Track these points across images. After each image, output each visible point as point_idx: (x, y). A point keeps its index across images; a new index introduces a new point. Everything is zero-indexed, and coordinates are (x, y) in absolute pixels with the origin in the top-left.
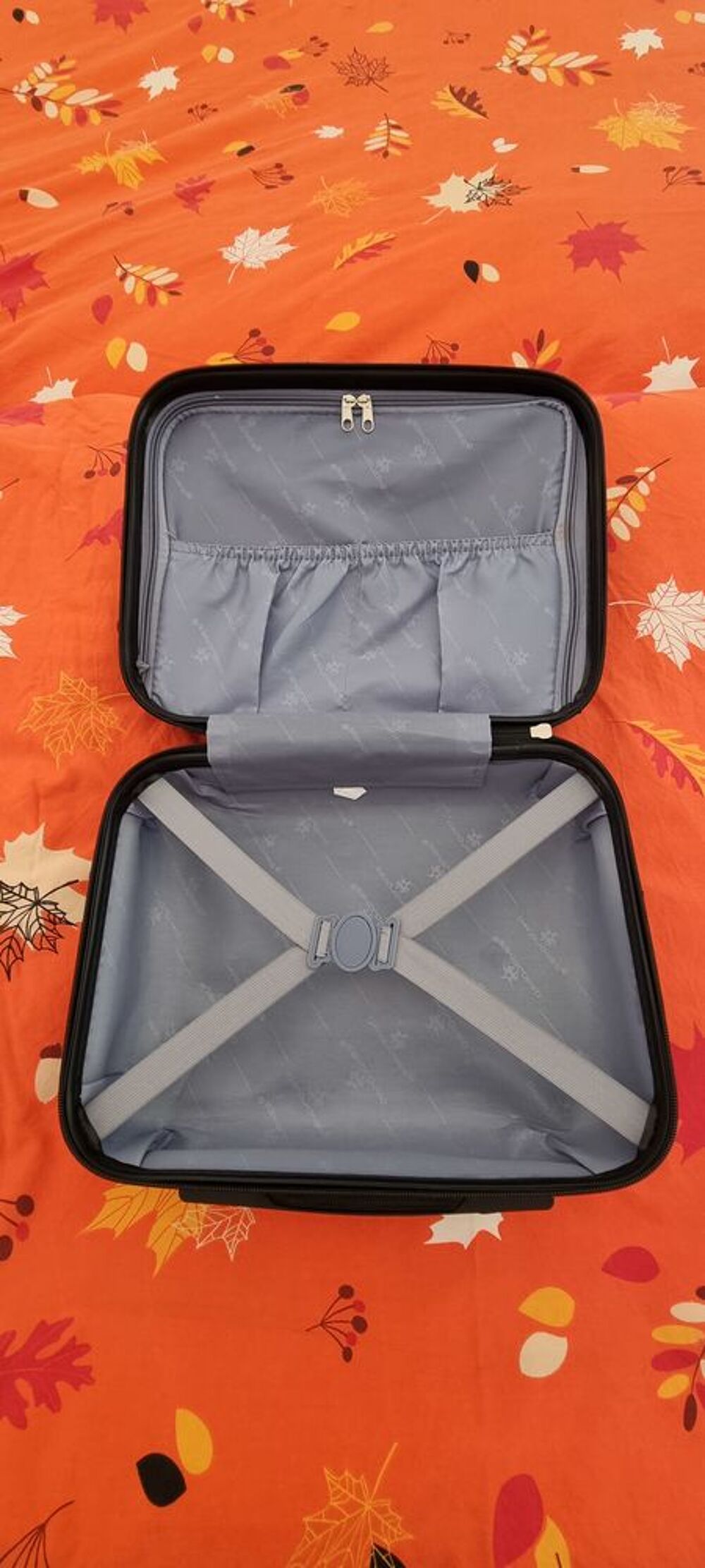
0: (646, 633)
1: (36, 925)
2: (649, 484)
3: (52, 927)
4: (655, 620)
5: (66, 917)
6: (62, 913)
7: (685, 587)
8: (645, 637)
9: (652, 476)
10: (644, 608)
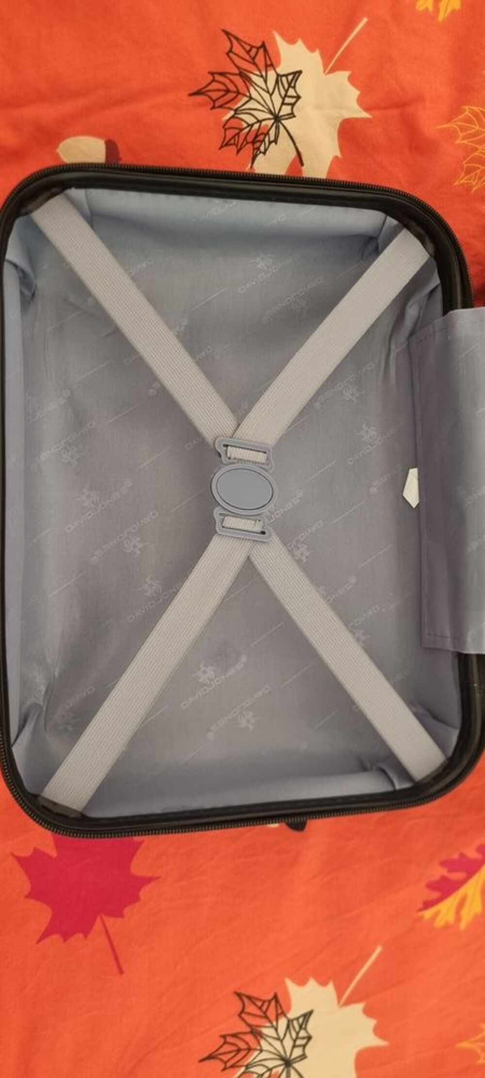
1: (250, 120)
3: (250, 139)
5: (261, 155)
6: (266, 150)
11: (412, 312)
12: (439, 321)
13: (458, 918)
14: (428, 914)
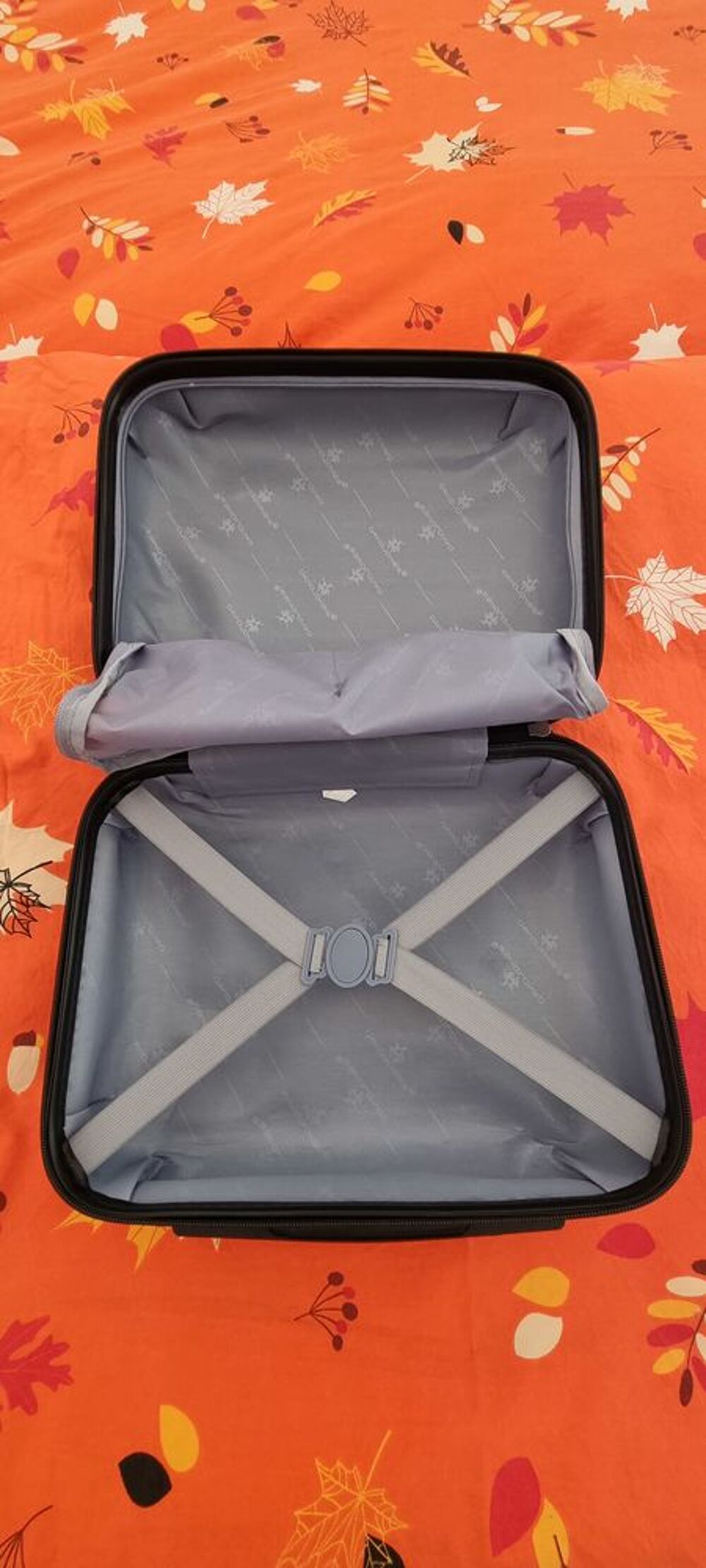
0: (635, 611)
2: (639, 453)
3: (24, 909)
4: (644, 597)
6: (36, 895)
7: (675, 563)
8: (634, 614)
10: (634, 584)
11: (188, 797)
12: (197, 777)
13: (688, 742)
14: (688, 765)
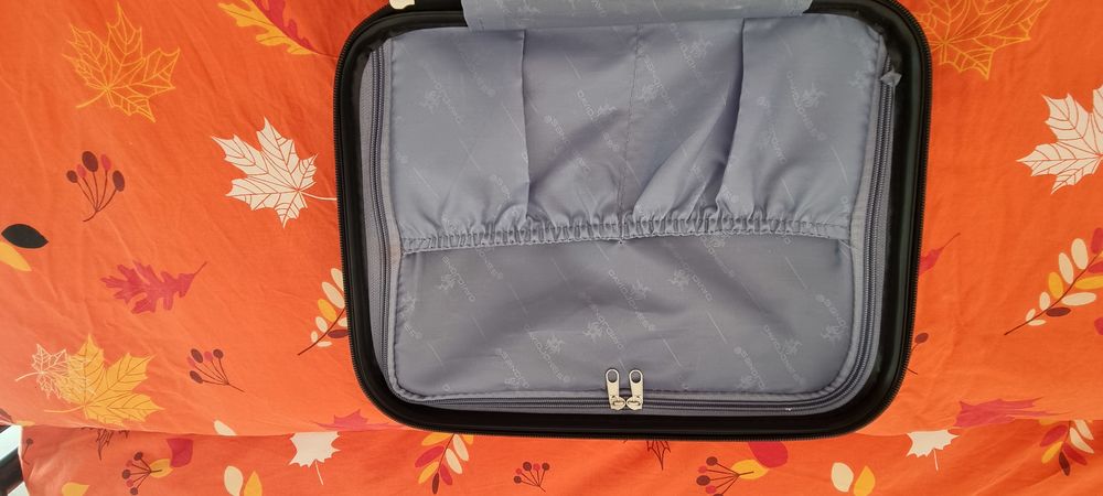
0: (305, 161)
2: (317, 329)
4: (297, 176)
7: (268, 215)
8: (307, 158)
9: (314, 337)
10: (309, 191)
